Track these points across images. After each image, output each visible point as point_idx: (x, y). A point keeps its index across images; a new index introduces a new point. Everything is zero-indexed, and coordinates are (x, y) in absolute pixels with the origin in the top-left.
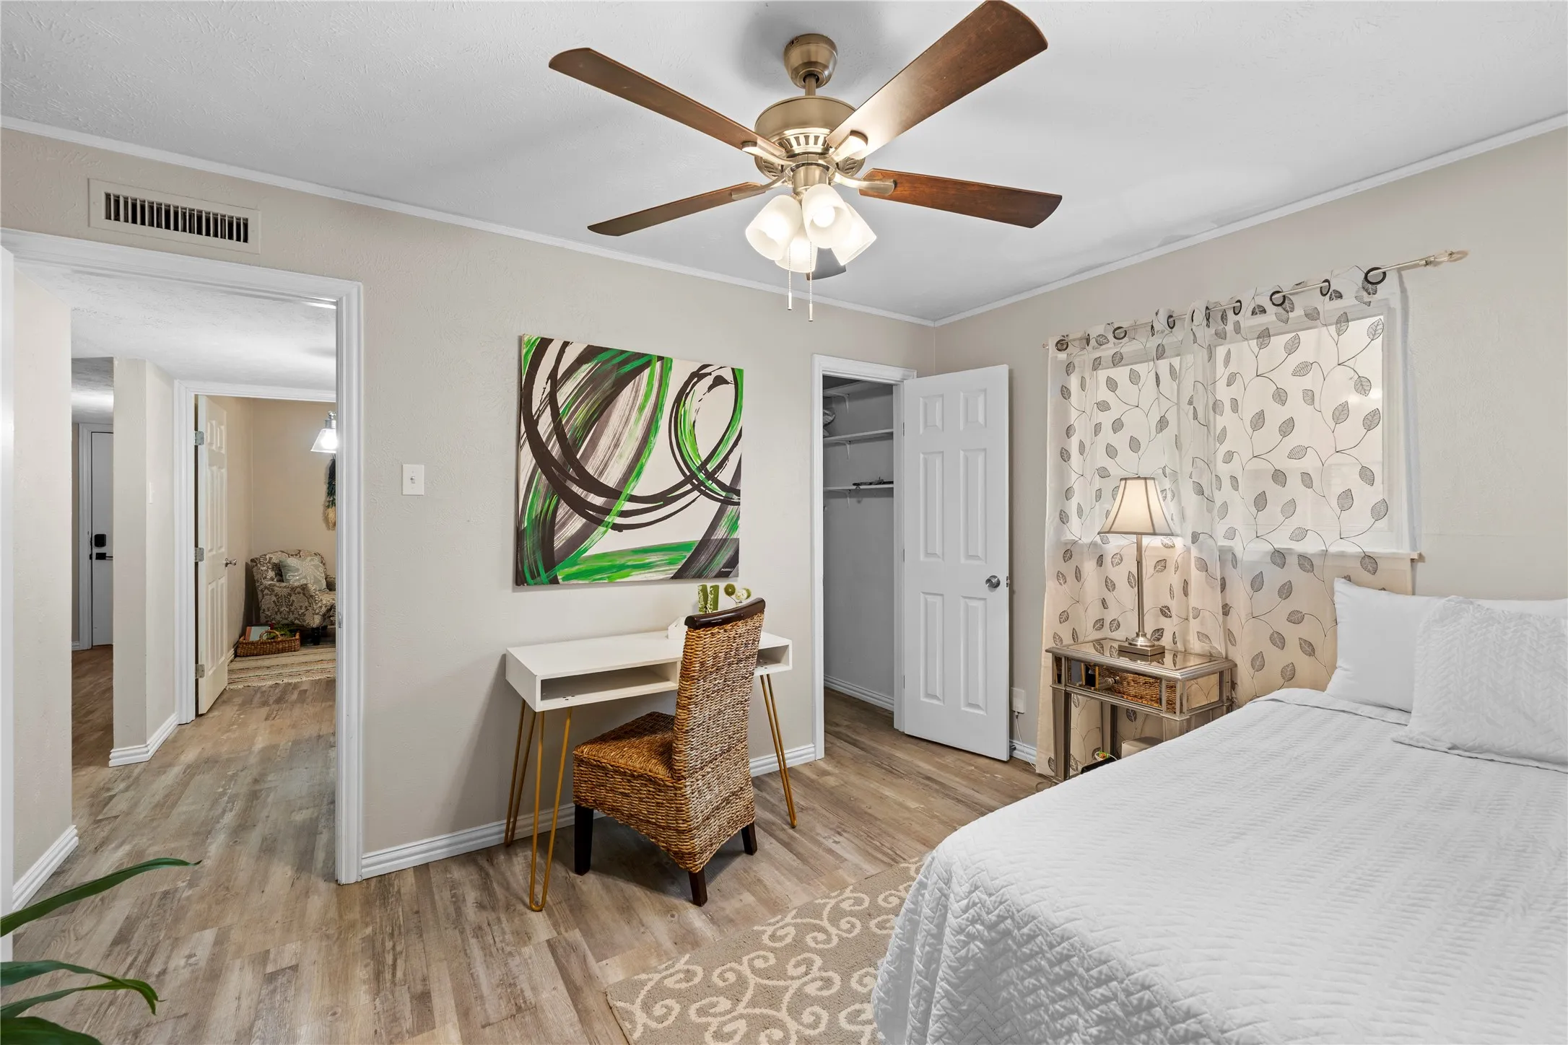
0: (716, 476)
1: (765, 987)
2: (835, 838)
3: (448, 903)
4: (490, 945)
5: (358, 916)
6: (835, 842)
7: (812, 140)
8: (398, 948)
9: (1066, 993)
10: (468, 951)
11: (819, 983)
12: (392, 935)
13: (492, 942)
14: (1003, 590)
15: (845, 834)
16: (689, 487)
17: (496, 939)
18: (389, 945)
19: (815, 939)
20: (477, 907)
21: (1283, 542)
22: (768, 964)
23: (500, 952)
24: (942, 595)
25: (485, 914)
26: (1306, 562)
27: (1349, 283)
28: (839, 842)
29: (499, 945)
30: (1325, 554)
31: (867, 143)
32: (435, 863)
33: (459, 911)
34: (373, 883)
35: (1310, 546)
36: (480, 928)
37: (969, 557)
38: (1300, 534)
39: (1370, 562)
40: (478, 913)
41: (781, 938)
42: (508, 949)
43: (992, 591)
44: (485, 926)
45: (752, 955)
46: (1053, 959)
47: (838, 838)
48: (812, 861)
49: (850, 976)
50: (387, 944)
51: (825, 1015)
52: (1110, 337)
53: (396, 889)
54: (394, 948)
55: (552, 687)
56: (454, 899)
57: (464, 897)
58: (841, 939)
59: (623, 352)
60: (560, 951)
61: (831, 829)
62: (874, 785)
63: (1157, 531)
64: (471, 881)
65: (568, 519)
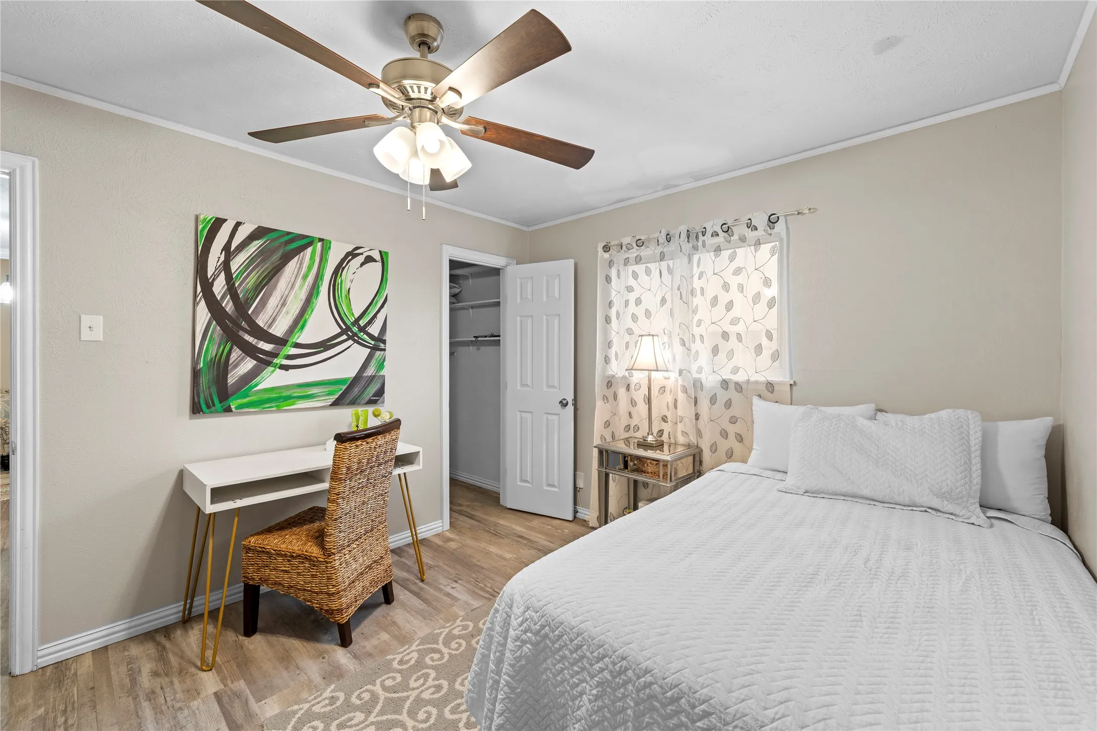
0: (367, 330)
1: (392, 699)
2: (452, 585)
3: (124, 676)
4: (161, 705)
5: (30, 700)
6: (453, 588)
7: (422, 90)
8: (70, 722)
9: (579, 670)
10: (140, 713)
11: (433, 689)
12: (65, 711)
13: (163, 702)
14: (570, 408)
15: (460, 582)
16: (345, 337)
17: (168, 699)
18: (61, 720)
19: (432, 659)
20: (151, 676)
21: (727, 376)
22: (396, 682)
23: (171, 709)
24: (532, 412)
25: (159, 680)
26: (739, 387)
27: (760, 220)
28: (455, 588)
29: (170, 703)
30: (748, 381)
31: (461, 98)
32: (114, 645)
33: (134, 681)
34: (49, 672)
35: (740, 377)
36: (153, 692)
37: (549, 386)
38: (735, 370)
39: (770, 386)
40: (152, 681)
41: (408, 661)
42: (178, 705)
43: (564, 409)
44: (158, 690)
45: (384, 678)
46: (573, 649)
47: (455, 585)
48: (434, 603)
49: (455, 681)
50: (58, 720)
51: (434, 711)
52: (634, 245)
53: (73, 671)
54: (66, 721)
55: (219, 494)
56: (130, 673)
57: (140, 669)
58: (450, 655)
59: (289, 233)
60: (225, 700)
61: (451, 579)
62: (483, 545)
63: (659, 369)
64: (148, 655)
65: (240, 361)
